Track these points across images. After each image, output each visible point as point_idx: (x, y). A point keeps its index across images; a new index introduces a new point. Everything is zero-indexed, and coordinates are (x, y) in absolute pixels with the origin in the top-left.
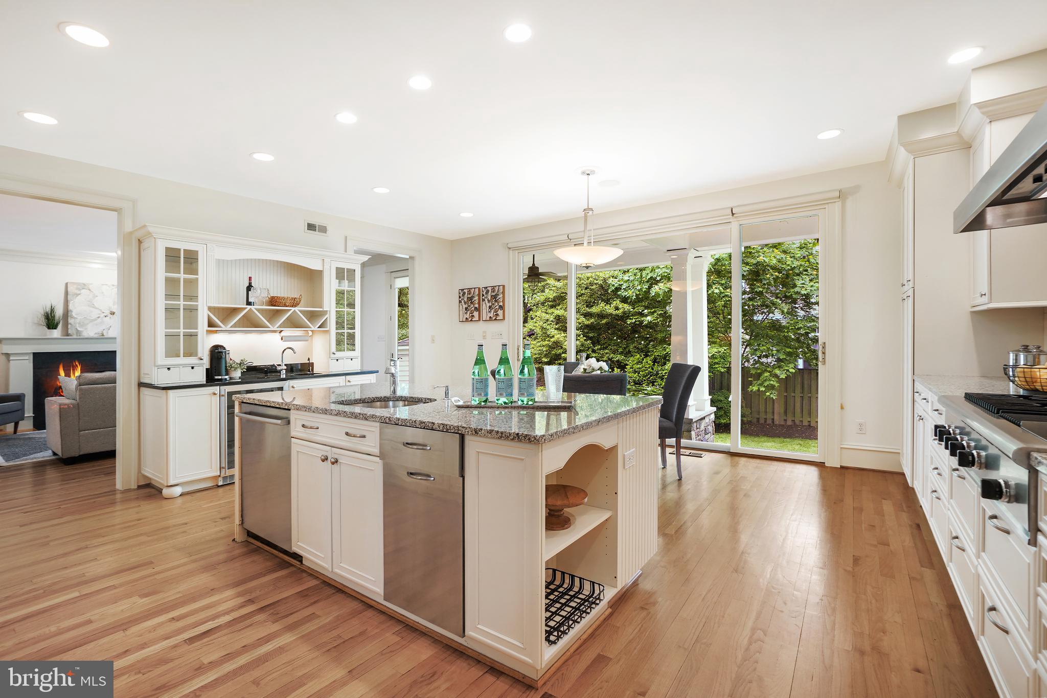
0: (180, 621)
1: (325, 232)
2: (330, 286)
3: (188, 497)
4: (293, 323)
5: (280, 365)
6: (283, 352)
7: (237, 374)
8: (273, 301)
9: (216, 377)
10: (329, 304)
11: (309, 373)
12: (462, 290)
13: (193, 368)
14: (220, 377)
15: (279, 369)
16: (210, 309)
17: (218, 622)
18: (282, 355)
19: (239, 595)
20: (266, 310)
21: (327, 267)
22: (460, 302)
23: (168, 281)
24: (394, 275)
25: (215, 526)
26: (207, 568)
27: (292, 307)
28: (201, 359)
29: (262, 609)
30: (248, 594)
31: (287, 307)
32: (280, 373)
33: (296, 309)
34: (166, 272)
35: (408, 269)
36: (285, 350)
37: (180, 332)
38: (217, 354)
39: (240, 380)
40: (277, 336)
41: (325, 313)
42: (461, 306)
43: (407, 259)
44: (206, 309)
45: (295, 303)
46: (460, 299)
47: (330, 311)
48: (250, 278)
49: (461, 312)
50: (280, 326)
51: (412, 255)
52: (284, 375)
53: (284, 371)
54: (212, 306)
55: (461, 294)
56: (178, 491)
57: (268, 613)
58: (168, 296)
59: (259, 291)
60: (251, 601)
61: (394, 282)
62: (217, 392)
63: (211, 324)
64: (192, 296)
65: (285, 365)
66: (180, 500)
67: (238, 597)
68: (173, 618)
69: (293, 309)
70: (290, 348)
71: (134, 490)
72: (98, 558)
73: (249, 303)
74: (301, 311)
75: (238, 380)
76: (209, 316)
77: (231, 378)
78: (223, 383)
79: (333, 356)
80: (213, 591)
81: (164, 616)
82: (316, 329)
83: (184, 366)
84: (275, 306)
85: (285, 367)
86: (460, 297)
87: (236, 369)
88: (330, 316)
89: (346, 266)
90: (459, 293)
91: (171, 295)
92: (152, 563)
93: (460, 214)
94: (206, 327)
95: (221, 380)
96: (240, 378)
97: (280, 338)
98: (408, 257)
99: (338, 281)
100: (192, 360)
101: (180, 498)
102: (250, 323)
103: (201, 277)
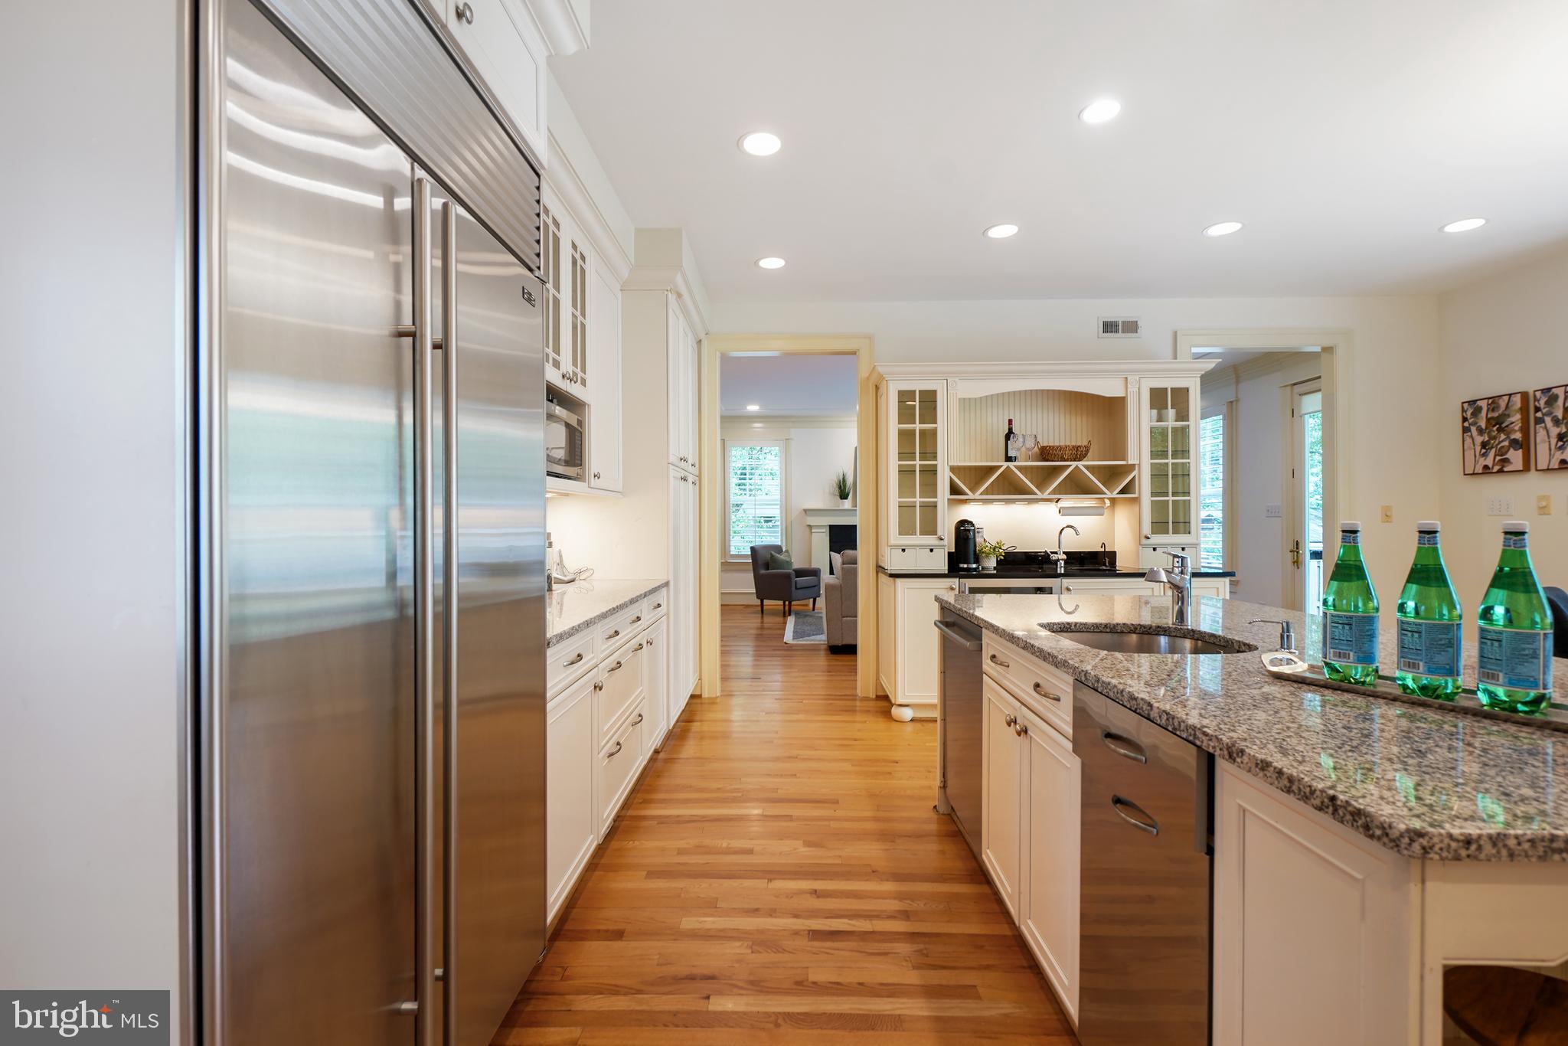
0: (821, 899)
1: (1136, 331)
2: (1140, 422)
3: (918, 725)
4: (1077, 486)
5: (1056, 553)
6: (1061, 532)
7: (991, 563)
8: (1045, 453)
9: (961, 565)
10: (1139, 452)
11: (1104, 568)
12: (1472, 403)
13: (932, 550)
14: (966, 566)
15: (1054, 558)
16: (953, 469)
17: (854, 926)
18: (1060, 537)
19: (900, 896)
20: (1032, 467)
21: (1133, 389)
22: (1465, 430)
23: (903, 434)
24: (1298, 389)
25: (926, 777)
26: (886, 837)
27: (1075, 460)
28: (941, 539)
29: (912, 936)
30: (908, 902)
31: (1065, 461)
32: (1057, 566)
33: (1080, 464)
34: (899, 424)
35: (1320, 377)
36: (1063, 529)
37: (916, 502)
38: (964, 532)
39: (995, 572)
40: (1051, 509)
41: (1132, 467)
42: (1468, 441)
43: (1318, 352)
44: (947, 469)
45: (1079, 453)
46: (1466, 424)
47: (1139, 465)
48: (1010, 422)
49: (1470, 455)
50: (1054, 492)
51: (1327, 343)
52: (1063, 569)
53: (1063, 563)
54: (956, 464)
55: (1469, 413)
56: (907, 714)
57: (916, 947)
58: (902, 455)
59: (1021, 440)
60: (905, 915)
61: (1300, 405)
62: (956, 586)
63: (955, 490)
64: (930, 452)
65: (1064, 553)
66: (910, 727)
67: (895, 898)
68: (816, 891)
69: (1074, 464)
70: (1068, 526)
71: (872, 700)
72: (798, 775)
73: (1008, 459)
74: (1087, 467)
75: (992, 572)
76: (951, 480)
77: (983, 568)
78: (969, 574)
79: (1145, 541)
80: (873, 874)
81: (809, 882)
82: (1115, 495)
83: (922, 546)
84: (1047, 460)
85: (1065, 557)
86: (1465, 419)
87: (988, 555)
88: (1139, 474)
89: (1169, 383)
90: (1463, 411)
91: (905, 454)
92: (837, 802)
93: (1443, 227)
94: (947, 495)
95: (968, 570)
96: (995, 568)
97: (1058, 510)
98: (1318, 349)
99: (1155, 412)
100: (931, 540)
101: (911, 724)
102: (1010, 488)
103: (941, 426)
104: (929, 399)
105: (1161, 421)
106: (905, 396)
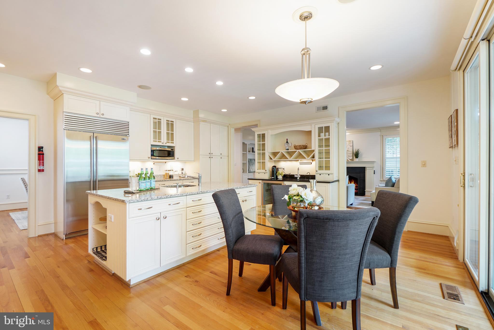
1: (327, 109)
2: (315, 137)
5: (297, 175)
13: (265, 173)
18: (298, 171)
21: (313, 128)
22: (449, 130)
23: (258, 145)
34: (258, 142)
38: (274, 169)
45: (305, 147)
47: (315, 150)
48: (287, 139)
54: (270, 152)
55: (448, 123)
62: (261, 182)
64: (264, 149)
76: (269, 156)
82: (309, 159)
86: (448, 126)
88: (315, 153)
89: (324, 125)
94: (268, 160)
97: (299, 163)
102: (284, 157)
103: (266, 142)
104: (264, 135)
105: (320, 137)
106: (259, 135)
